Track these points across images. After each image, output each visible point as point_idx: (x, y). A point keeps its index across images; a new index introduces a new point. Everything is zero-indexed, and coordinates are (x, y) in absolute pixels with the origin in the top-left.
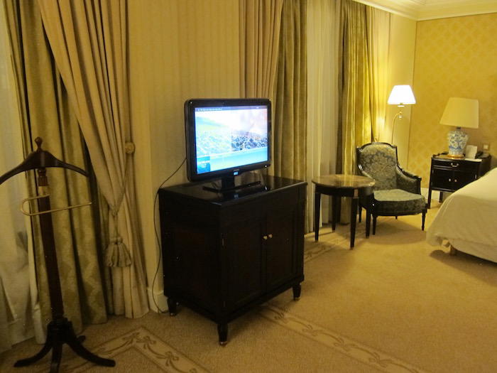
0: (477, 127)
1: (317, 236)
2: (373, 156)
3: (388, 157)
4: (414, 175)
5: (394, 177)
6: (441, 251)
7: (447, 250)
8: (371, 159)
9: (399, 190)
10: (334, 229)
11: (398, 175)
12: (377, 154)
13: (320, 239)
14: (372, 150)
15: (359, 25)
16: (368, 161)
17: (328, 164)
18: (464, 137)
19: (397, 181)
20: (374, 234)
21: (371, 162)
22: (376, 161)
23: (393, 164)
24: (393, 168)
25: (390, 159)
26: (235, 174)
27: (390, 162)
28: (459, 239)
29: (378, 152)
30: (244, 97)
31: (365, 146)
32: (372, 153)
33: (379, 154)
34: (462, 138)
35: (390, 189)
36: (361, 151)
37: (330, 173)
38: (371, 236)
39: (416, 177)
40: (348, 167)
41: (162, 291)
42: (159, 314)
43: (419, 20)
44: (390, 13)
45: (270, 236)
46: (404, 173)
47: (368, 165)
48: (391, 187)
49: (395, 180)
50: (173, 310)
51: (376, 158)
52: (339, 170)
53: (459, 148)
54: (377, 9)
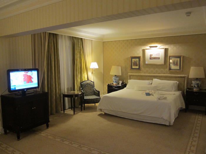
0: (121, 75)
1: (64, 112)
3: (91, 85)
4: (98, 90)
6: (102, 114)
7: (103, 113)
9: (94, 96)
10: (72, 109)
11: (94, 91)
12: (87, 84)
13: (65, 112)
14: (85, 83)
15: (80, 44)
16: (84, 87)
17: (70, 88)
18: (117, 78)
19: (94, 92)
20: (84, 110)
21: (85, 87)
22: (87, 87)
24: (93, 89)
26: (25, 90)
27: (92, 87)
28: (105, 109)
30: (34, 68)
31: (83, 82)
34: (116, 79)
35: (91, 95)
36: (82, 83)
37: (71, 91)
38: (83, 111)
39: (98, 91)
40: (77, 89)
41: (2, 128)
42: (1, 134)
43: (104, 41)
44: (92, 40)
45: (35, 108)
46: (96, 90)
48: (92, 95)
49: (93, 92)
50: (6, 133)
51: (87, 85)
52: (74, 90)
53: (116, 82)
54: (86, 39)
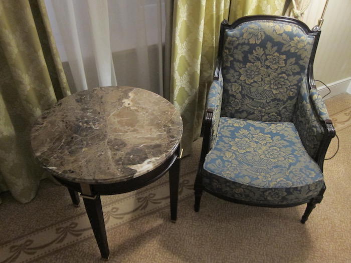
2: (253, 47)
3: (289, 55)
5: (290, 98)
8: (246, 54)
12: (263, 45)
16: (240, 57)
21: (246, 60)
22: (258, 59)
23: (298, 69)
24: (294, 79)
25: (293, 60)
27: (291, 66)
29: (268, 40)
32: (252, 42)
33: (269, 45)
36: (230, 33)
47: (237, 65)
49: (290, 104)
51: (259, 51)
